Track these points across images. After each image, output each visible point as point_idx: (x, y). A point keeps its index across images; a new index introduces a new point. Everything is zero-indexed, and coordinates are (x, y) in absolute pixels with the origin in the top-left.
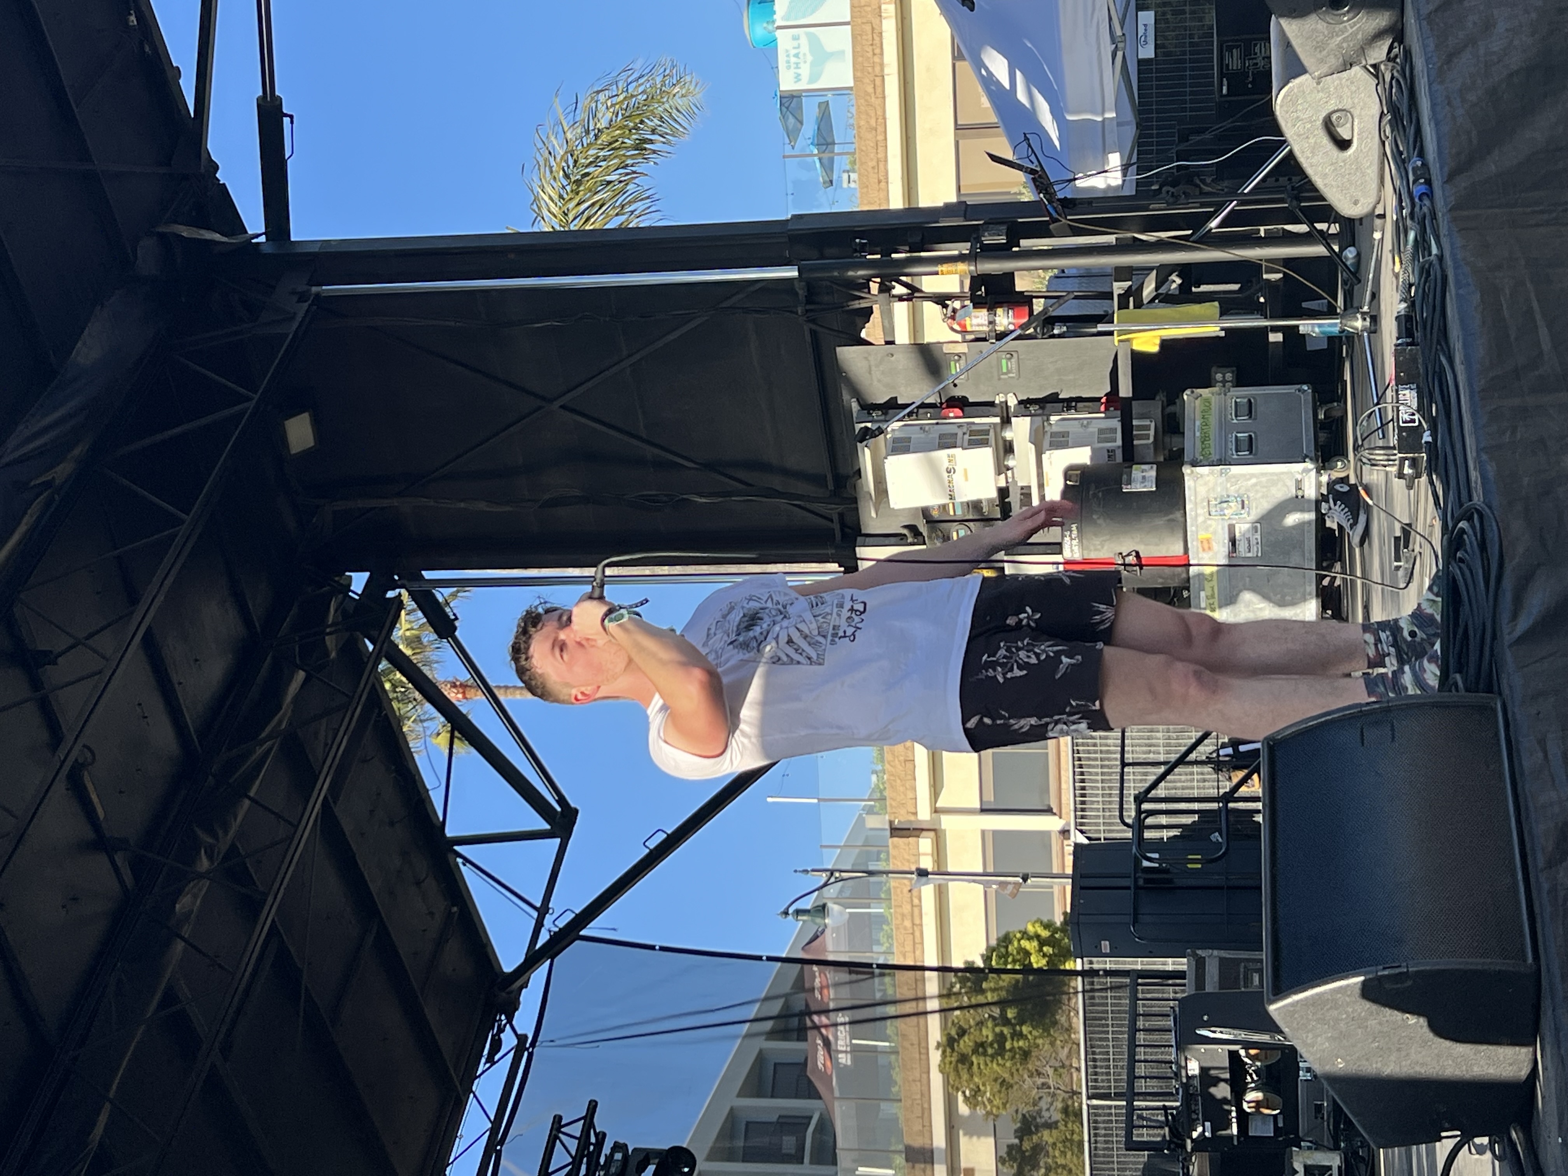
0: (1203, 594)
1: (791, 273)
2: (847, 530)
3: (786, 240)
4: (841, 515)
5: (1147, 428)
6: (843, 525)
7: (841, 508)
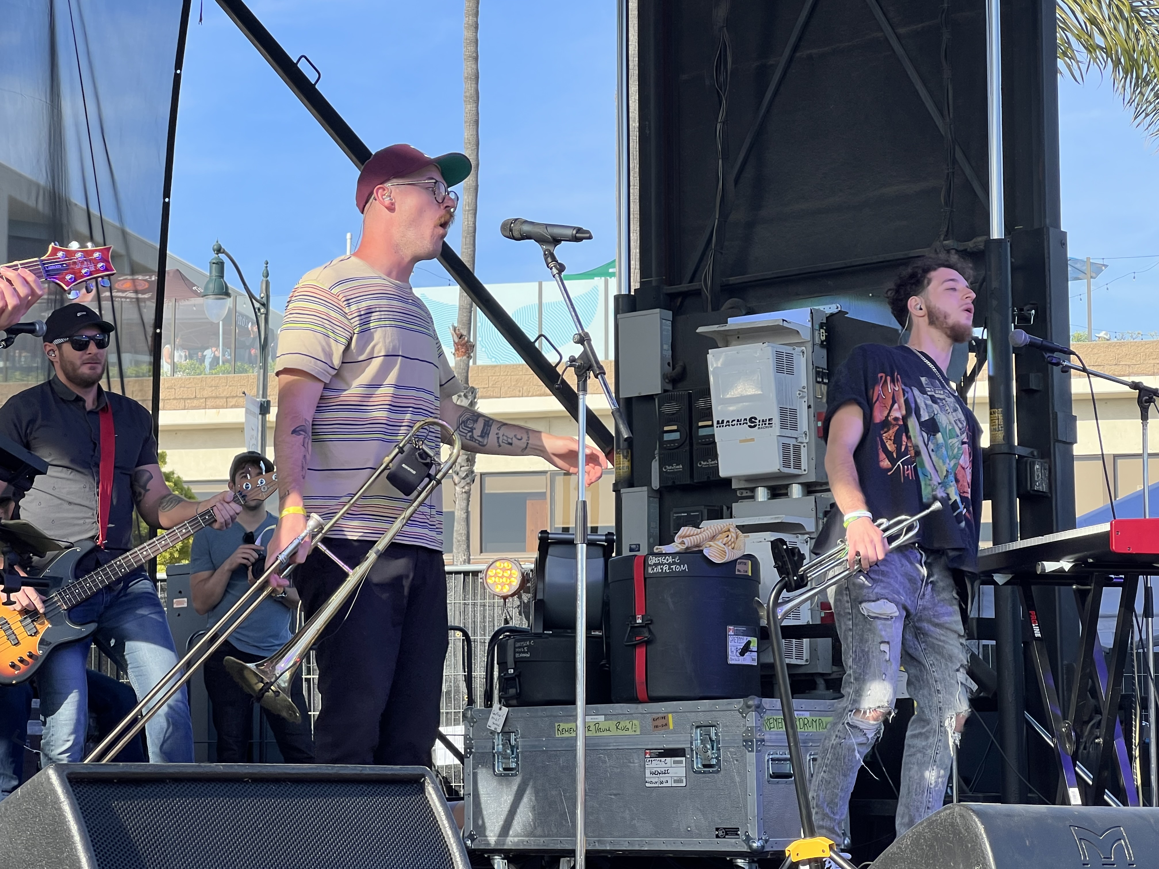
0: (602, 718)
1: (997, 231)
2: (680, 300)
3: (1036, 226)
4: (698, 293)
5: (799, 657)
6: (685, 295)
7: (707, 293)
